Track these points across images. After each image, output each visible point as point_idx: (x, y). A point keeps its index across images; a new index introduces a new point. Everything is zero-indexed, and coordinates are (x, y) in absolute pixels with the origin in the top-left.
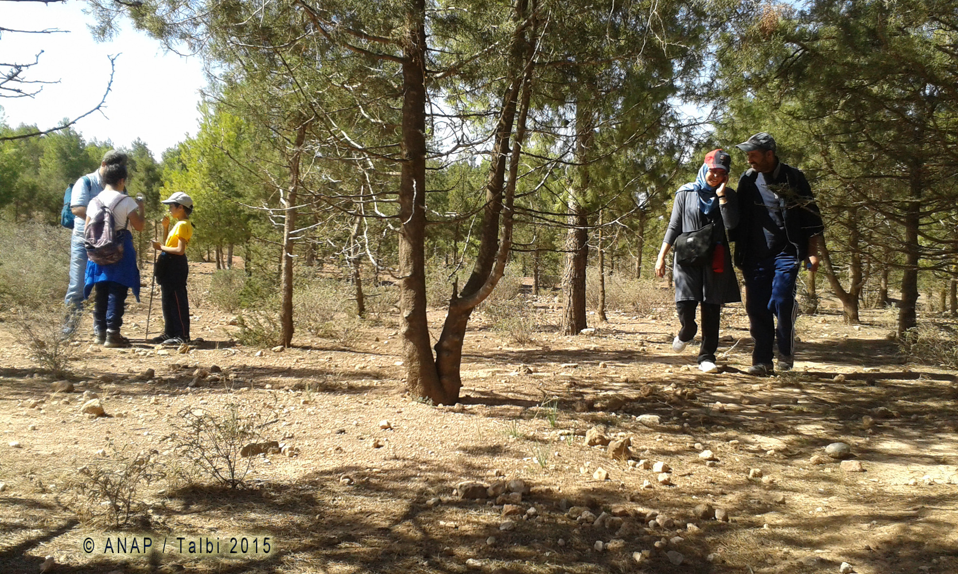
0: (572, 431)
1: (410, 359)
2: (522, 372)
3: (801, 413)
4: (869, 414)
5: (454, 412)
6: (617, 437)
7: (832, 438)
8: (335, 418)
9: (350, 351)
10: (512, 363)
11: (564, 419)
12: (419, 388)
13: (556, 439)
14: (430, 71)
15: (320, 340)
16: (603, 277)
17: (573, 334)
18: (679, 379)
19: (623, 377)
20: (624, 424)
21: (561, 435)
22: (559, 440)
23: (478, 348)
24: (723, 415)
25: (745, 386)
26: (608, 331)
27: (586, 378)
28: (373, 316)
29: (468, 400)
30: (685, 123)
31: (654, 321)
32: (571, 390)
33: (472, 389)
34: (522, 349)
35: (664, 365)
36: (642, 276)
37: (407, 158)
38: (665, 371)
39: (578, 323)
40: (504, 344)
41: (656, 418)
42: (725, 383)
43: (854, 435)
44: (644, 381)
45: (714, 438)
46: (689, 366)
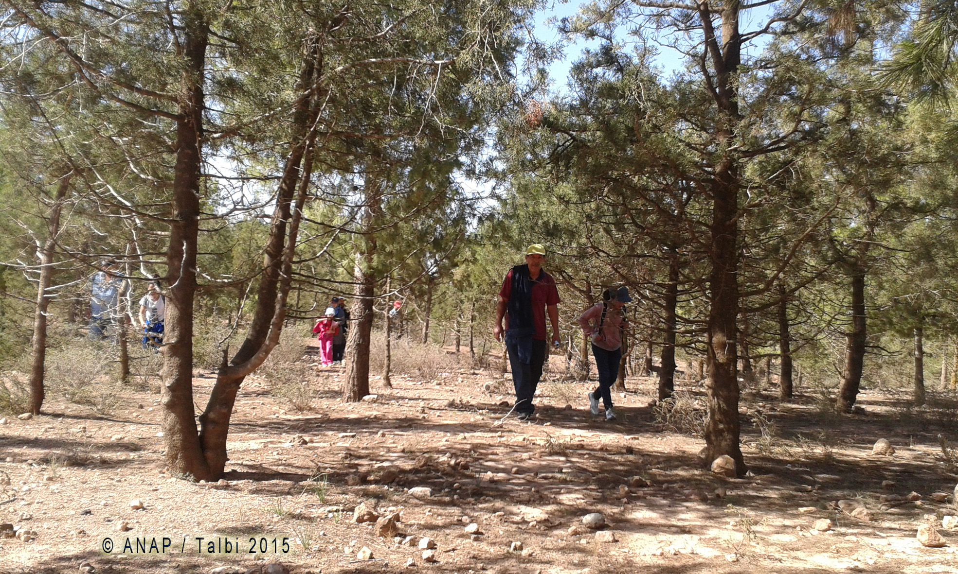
0: (341, 507)
1: (171, 432)
2: (296, 443)
3: (565, 481)
4: (627, 483)
5: (217, 488)
6: (387, 512)
7: (590, 508)
8: (81, 496)
9: (107, 419)
10: (287, 432)
11: (335, 494)
12: (180, 463)
13: (323, 516)
14: (207, 131)
15: (75, 406)
16: (389, 342)
17: (355, 401)
18: (455, 448)
19: (400, 448)
20: (395, 498)
21: (330, 512)
22: (327, 517)
23: (252, 415)
24: (493, 486)
25: (516, 455)
26: (391, 398)
27: (363, 449)
28: (139, 379)
29: (234, 475)
30: (470, 196)
31: (438, 387)
32: (347, 461)
33: (240, 462)
34: (300, 417)
35: (442, 434)
36: (430, 339)
37: (178, 219)
38: (441, 440)
39: (361, 389)
40: (282, 412)
41: (427, 490)
42: (498, 451)
43: (611, 504)
44: (421, 451)
45: (482, 509)
46: (466, 435)
